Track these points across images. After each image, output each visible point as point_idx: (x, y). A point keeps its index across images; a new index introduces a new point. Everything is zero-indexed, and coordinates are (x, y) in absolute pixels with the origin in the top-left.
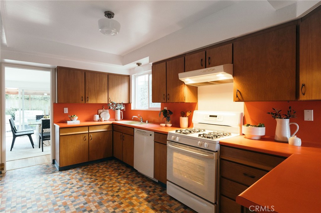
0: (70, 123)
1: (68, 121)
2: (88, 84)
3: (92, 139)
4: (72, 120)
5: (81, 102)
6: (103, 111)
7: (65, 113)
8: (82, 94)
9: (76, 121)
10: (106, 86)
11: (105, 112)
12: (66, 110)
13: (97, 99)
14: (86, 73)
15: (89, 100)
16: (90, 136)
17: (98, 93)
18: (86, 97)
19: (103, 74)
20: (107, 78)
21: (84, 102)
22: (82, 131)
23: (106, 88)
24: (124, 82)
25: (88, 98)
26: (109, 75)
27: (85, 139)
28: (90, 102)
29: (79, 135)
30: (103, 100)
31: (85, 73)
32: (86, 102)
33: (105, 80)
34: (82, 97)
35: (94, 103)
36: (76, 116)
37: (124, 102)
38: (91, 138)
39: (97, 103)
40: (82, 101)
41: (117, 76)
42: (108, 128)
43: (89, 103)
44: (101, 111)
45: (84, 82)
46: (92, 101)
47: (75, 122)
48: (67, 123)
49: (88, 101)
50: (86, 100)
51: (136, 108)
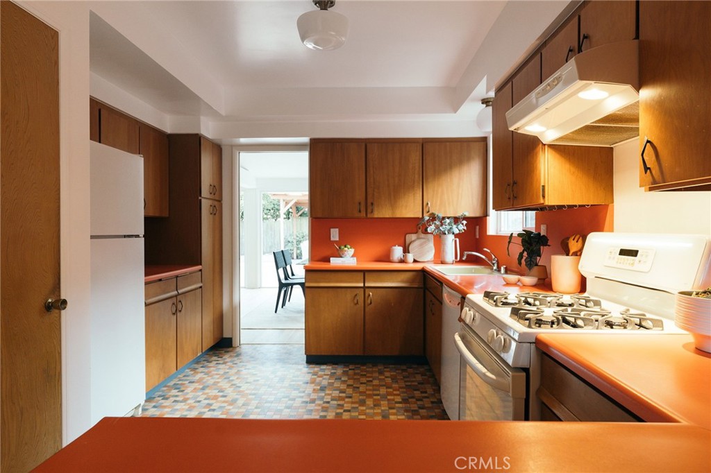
0: (335, 262)
1: (331, 259)
2: (372, 172)
3: (371, 303)
4: (341, 257)
5: (357, 215)
6: (418, 238)
7: (332, 239)
8: (359, 196)
9: (348, 259)
10: (416, 172)
11: (423, 240)
12: (335, 234)
13: (393, 206)
14: (368, 145)
15: (376, 209)
16: (367, 295)
17: (396, 192)
18: (369, 204)
19: (410, 142)
20: (419, 154)
21: (363, 214)
22: (350, 282)
23: (417, 177)
24: (469, 159)
25: (372, 204)
26: (425, 145)
27: (355, 301)
28: (377, 214)
29: (343, 290)
30: (409, 208)
31: (366, 145)
32: (369, 216)
33: (415, 158)
34: (360, 203)
35: (387, 216)
36: (349, 246)
37: (468, 215)
38: (369, 302)
39: (394, 216)
40: (360, 211)
41: (448, 143)
42: (412, 281)
43: (376, 216)
44: (413, 237)
45: (364, 170)
46: (383, 212)
47: (347, 262)
48: (329, 261)
49: (372, 212)
50: (369, 211)
51: (502, 230)
